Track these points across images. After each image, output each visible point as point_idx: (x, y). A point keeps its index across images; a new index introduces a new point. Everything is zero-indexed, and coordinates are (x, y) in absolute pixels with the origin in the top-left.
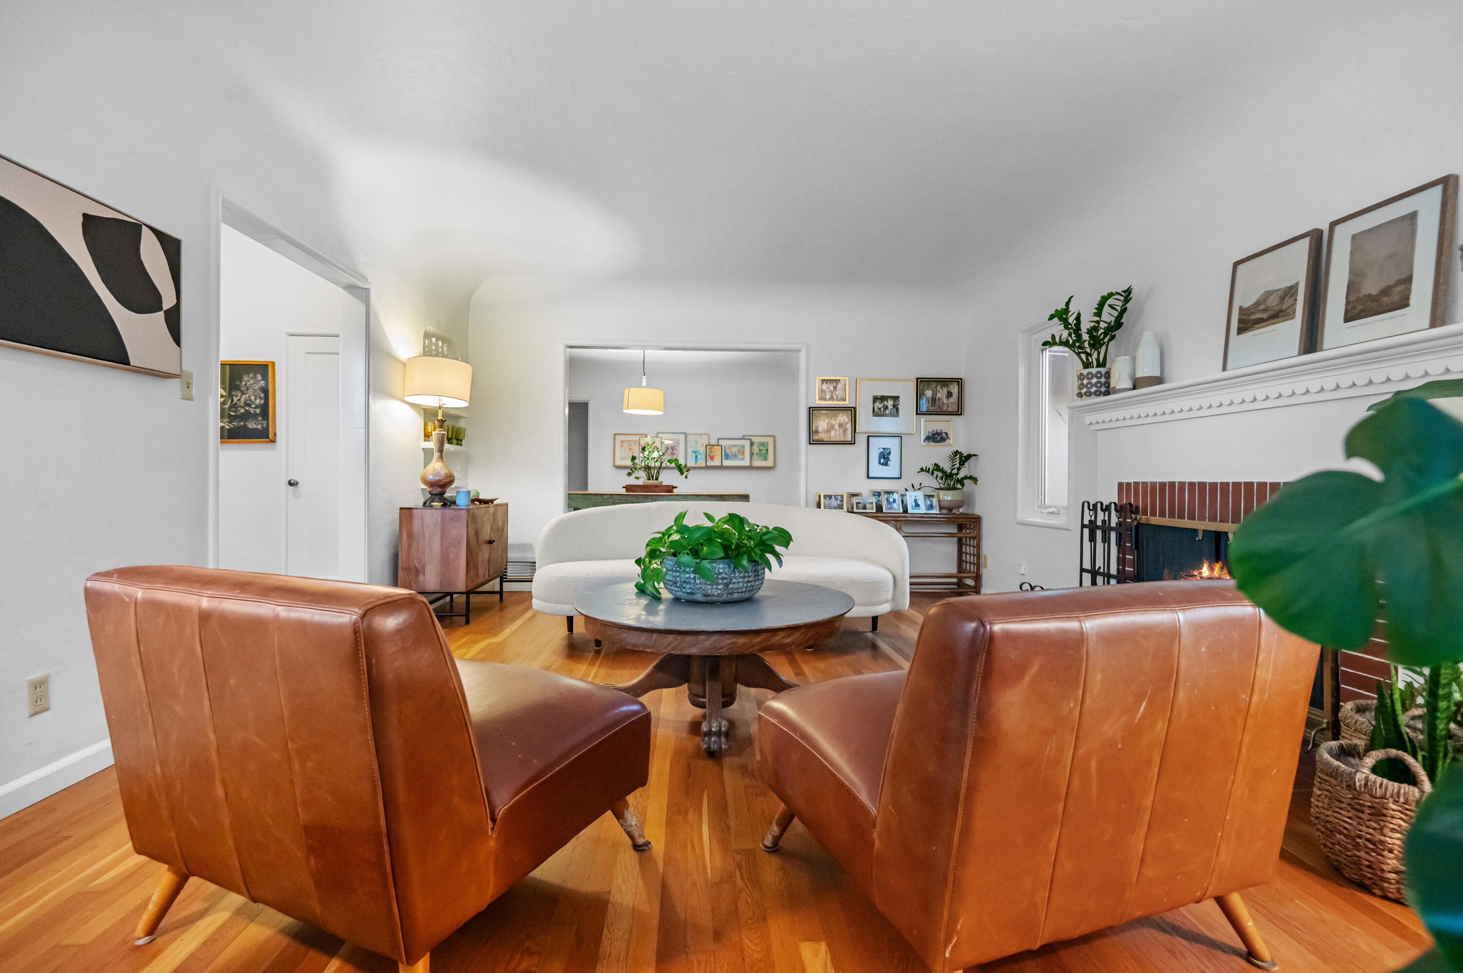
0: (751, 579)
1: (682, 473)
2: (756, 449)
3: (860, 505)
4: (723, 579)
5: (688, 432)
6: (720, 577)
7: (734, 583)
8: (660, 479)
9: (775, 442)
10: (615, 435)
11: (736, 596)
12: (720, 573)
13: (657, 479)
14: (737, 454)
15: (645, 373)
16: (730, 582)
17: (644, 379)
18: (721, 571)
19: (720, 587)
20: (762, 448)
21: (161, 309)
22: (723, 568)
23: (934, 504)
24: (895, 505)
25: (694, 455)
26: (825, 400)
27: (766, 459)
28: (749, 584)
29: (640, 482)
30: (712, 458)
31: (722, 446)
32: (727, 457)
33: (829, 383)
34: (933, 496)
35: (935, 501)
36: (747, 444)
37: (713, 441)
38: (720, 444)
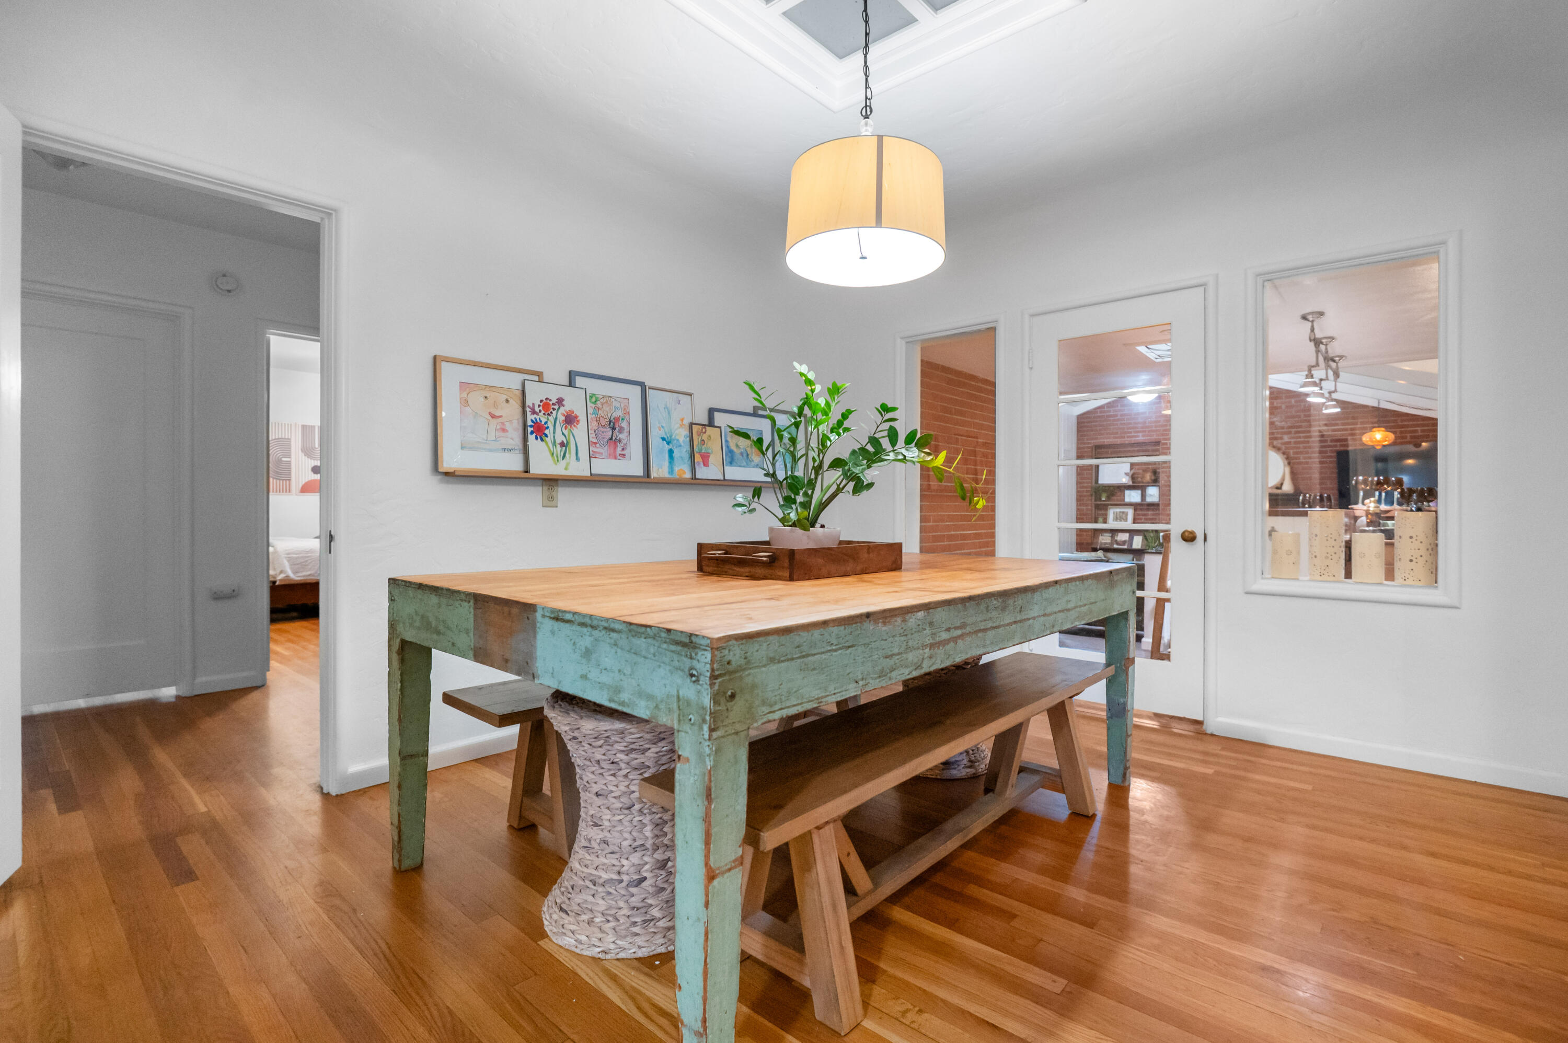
10: (435, 359)
25: (667, 447)
30: (704, 460)
31: (719, 428)
32: (733, 457)
36: (766, 427)
37: (702, 416)
38: (716, 424)
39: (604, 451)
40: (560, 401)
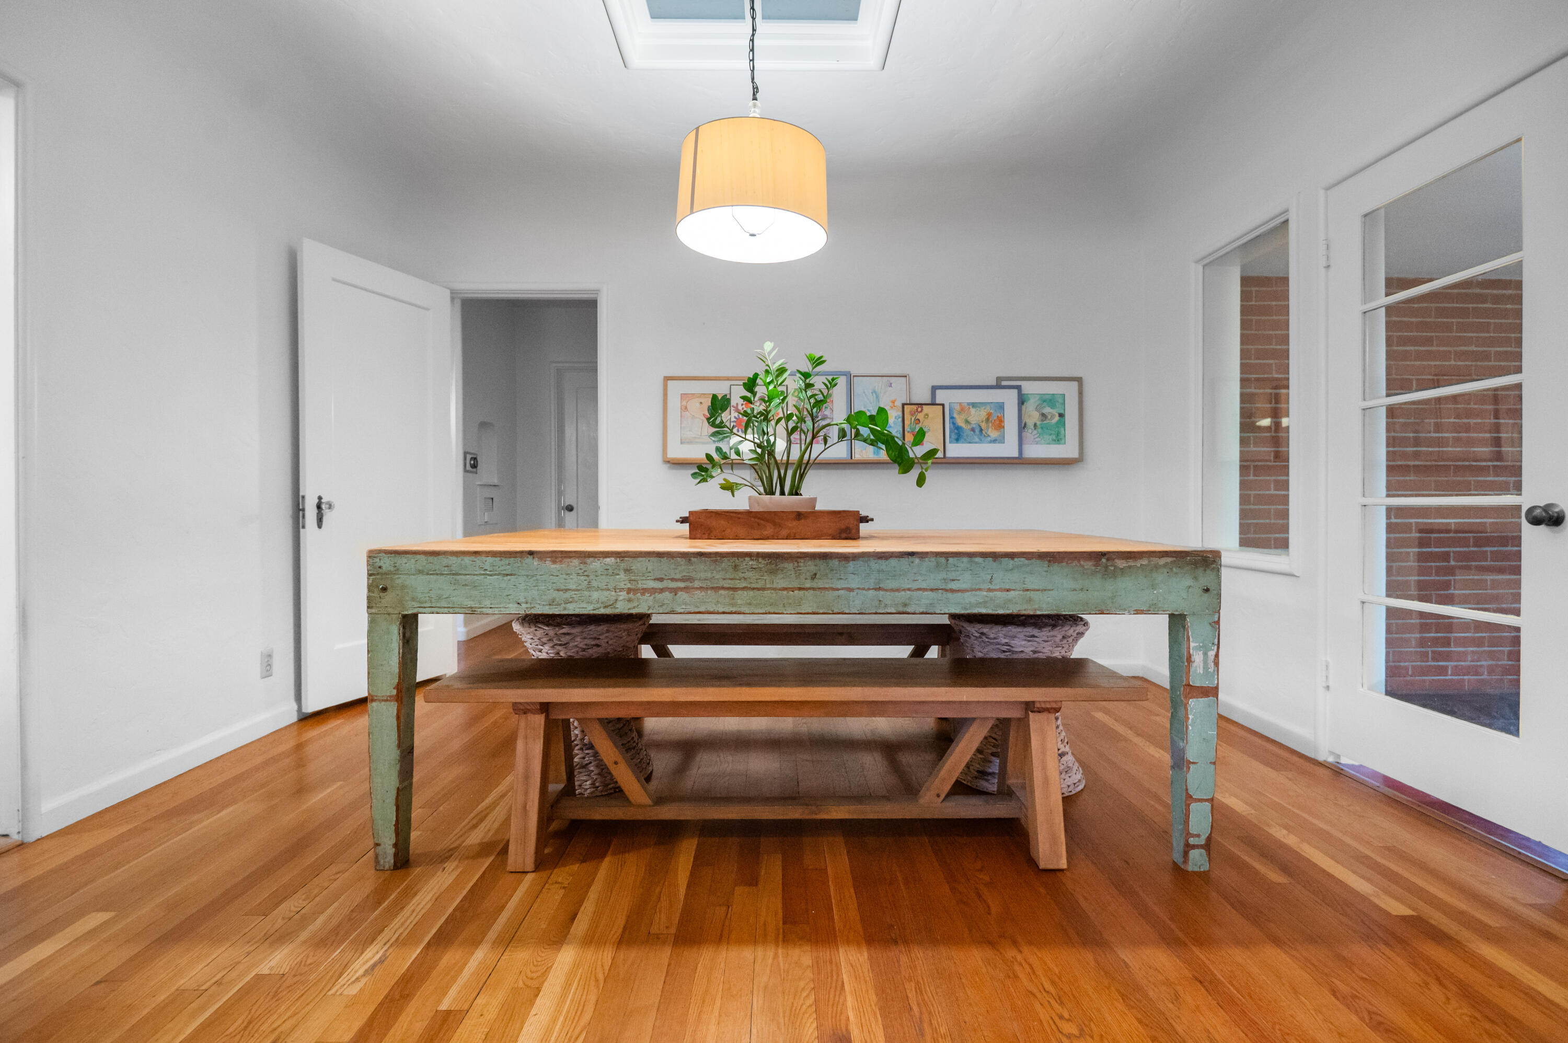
2: (1032, 416)
5: (853, 373)
8: (808, 490)
9: (1081, 393)
10: (667, 379)
13: (795, 491)
14: (983, 425)
20: (1047, 410)
27: (1059, 439)
29: (741, 501)
31: (943, 405)
32: (959, 435)
36: (1009, 398)
37: (921, 395)
38: (937, 402)
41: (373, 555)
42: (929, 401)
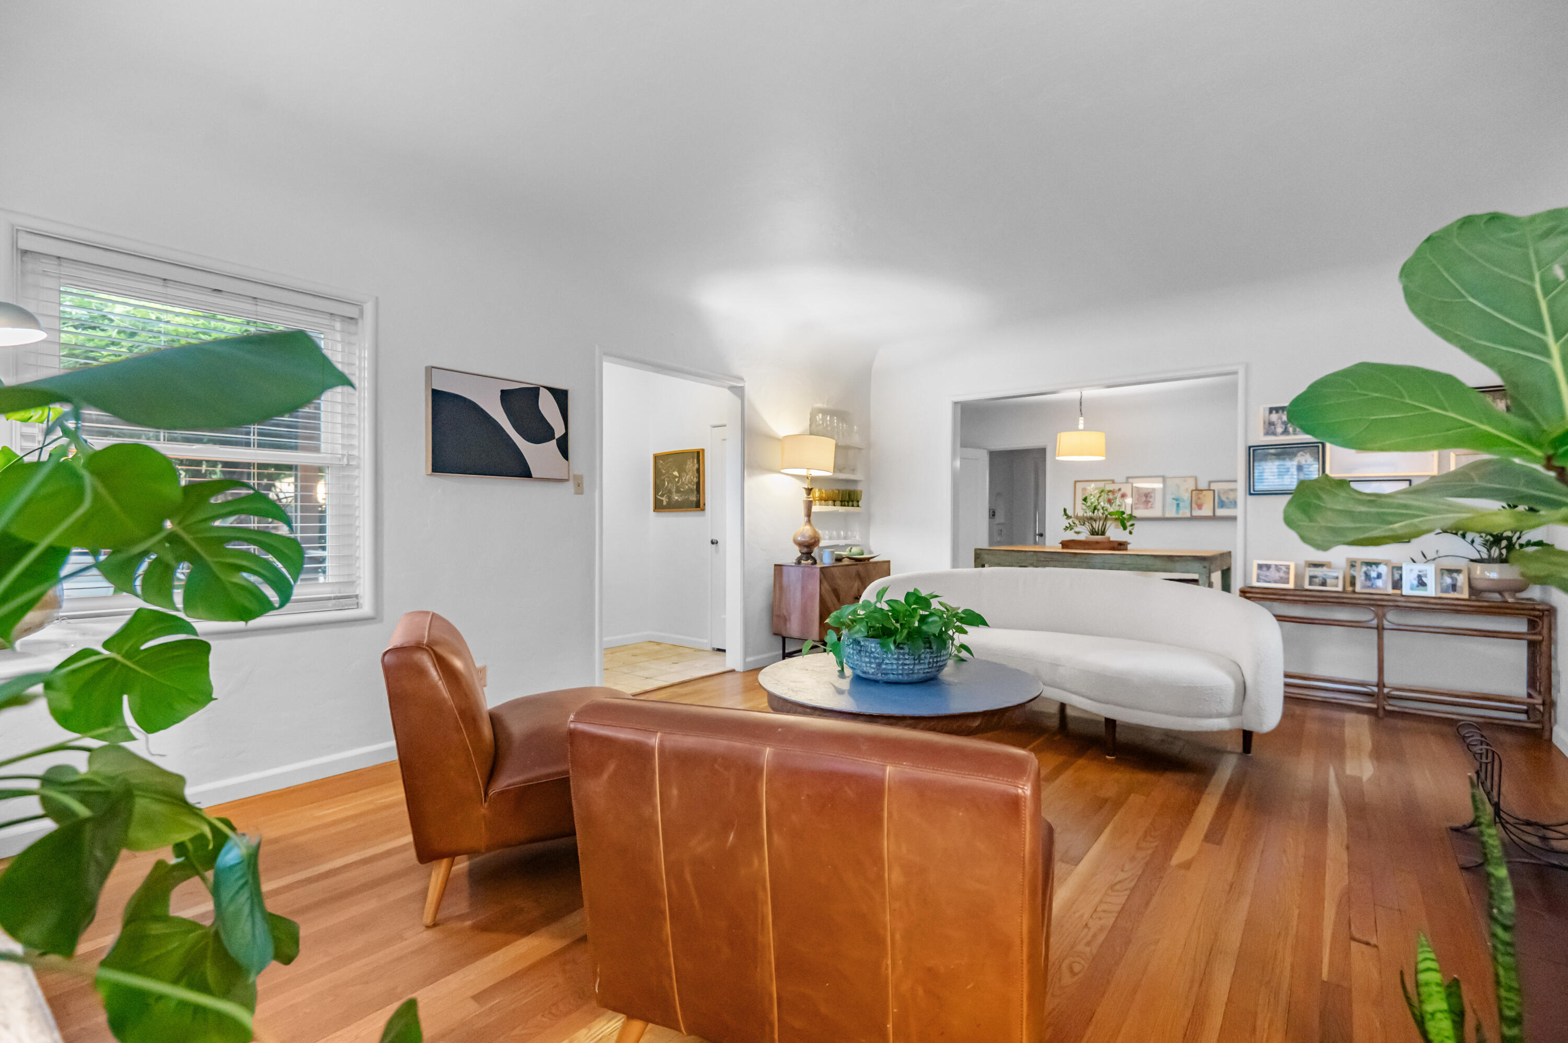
0: (908, 662)
1: (1125, 528)
3: (1317, 580)
4: (875, 658)
5: (1167, 475)
6: (872, 656)
7: (887, 664)
8: (1107, 534)
10: (1076, 482)
11: (891, 677)
12: (872, 652)
13: (1102, 535)
15: (1082, 414)
16: (882, 663)
17: (1081, 421)
18: (873, 650)
19: (873, 666)
21: (554, 438)
22: (875, 647)
23: (1459, 584)
24: (1379, 583)
25: (1175, 502)
26: (1274, 434)
28: (906, 667)
29: (1082, 537)
30: (1200, 507)
31: (1214, 491)
32: (1222, 505)
33: (1280, 412)
34: (1458, 571)
35: (1461, 579)
37: (1203, 485)
38: (1212, 488)
39: (1142, 506)
40: (1120, 490)
41: (976, 550)
42: (1207, 488)
